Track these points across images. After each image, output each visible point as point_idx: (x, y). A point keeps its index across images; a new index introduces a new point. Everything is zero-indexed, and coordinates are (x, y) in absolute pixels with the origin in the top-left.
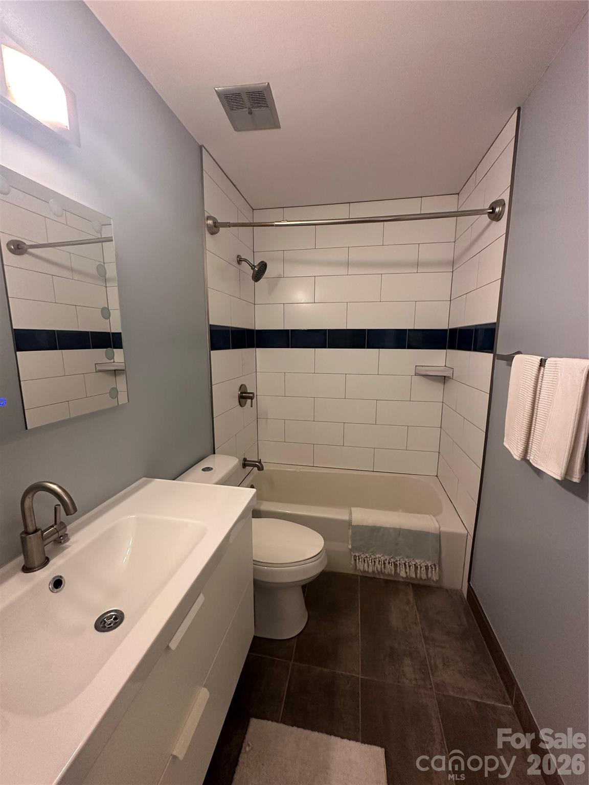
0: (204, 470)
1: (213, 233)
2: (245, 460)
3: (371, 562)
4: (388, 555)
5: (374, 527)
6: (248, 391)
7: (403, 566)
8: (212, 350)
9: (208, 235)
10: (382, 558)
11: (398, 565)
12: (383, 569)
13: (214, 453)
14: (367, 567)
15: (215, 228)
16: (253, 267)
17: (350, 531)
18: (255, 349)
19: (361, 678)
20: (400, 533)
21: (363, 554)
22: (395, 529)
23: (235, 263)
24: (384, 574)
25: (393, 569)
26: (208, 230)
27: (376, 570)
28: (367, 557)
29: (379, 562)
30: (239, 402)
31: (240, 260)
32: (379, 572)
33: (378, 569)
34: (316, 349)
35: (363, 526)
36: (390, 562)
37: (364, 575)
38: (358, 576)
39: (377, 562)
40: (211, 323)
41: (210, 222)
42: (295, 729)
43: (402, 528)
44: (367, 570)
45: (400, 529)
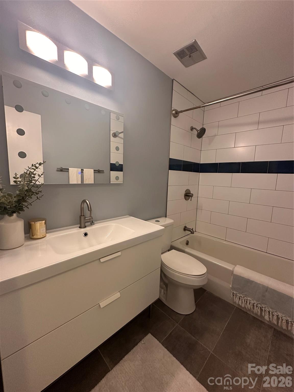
0: (156, 221)
1: (175, 117)
2: (185, 227)
3: (244, 301)
4: (257, 301)
5: (248, 279)
6: (191, 193)
7: (268, 313)
8: (169, 170)
9: (172, 118)
10: (252, 301)
11: (264, 310)
12: (252, 309)
13: (166, 217)
14: (241, 303)
15: (176, 114)
16: (197, 131)
17: (232, 277)
18: (199, 173)
19: (211, 353)
20: (267, 289)
21: (239, 293)
22: (264, 286)
23: (190, 131)
24: (253, 312)
25: (260, 311)
26: (173, 116)
27: (247, 307)
28: (241, 296)
29: (250, 303)
30: (185, 197)
31: (192, 129)
32: (249, 309)
33: (248, 307)
34: (233, 173)
35: (241, 276)
36: (258, 306)
37: (240, 308)
38: (235, 306)
39: (248, 303)
40: (170, 157)
41: (174, 112)
42: (166, 350)
43: (269, 287)
44: (241, 305)
45: (268, 287)
